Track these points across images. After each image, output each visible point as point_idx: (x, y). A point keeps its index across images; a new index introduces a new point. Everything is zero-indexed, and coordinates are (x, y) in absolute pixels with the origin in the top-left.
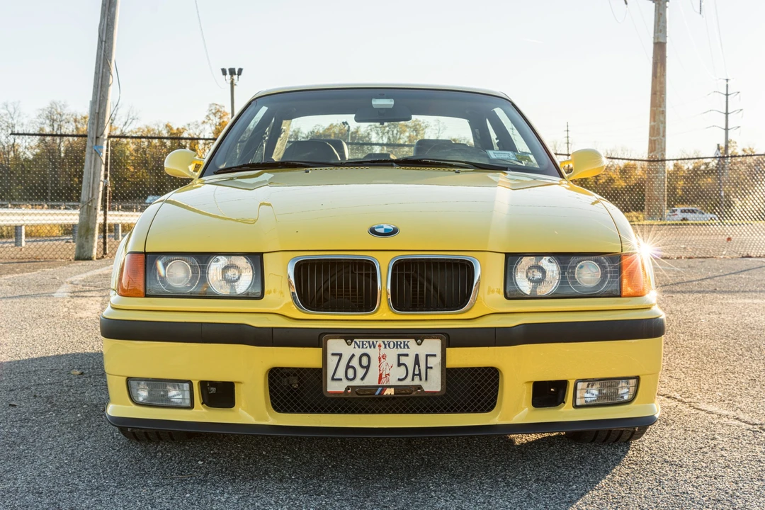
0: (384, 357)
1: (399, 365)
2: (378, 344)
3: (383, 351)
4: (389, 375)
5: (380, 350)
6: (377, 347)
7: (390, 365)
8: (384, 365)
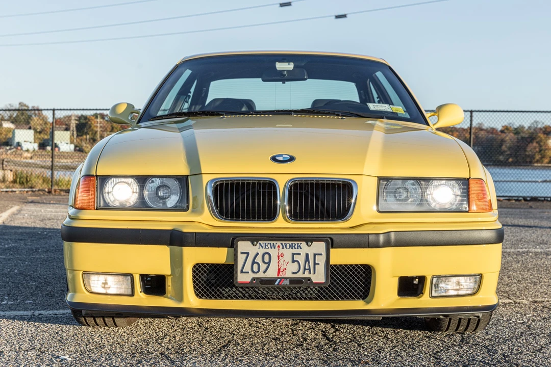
0: (282, 255)
1: (294, 261)
2: (277, 245)
3: (281, 251)
4: (285, 269)
5: (279, 250)
6: (276, 247)
7: (287, 261)
8: (281, 262)
